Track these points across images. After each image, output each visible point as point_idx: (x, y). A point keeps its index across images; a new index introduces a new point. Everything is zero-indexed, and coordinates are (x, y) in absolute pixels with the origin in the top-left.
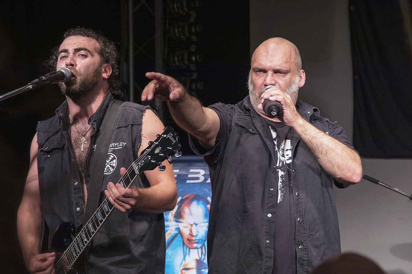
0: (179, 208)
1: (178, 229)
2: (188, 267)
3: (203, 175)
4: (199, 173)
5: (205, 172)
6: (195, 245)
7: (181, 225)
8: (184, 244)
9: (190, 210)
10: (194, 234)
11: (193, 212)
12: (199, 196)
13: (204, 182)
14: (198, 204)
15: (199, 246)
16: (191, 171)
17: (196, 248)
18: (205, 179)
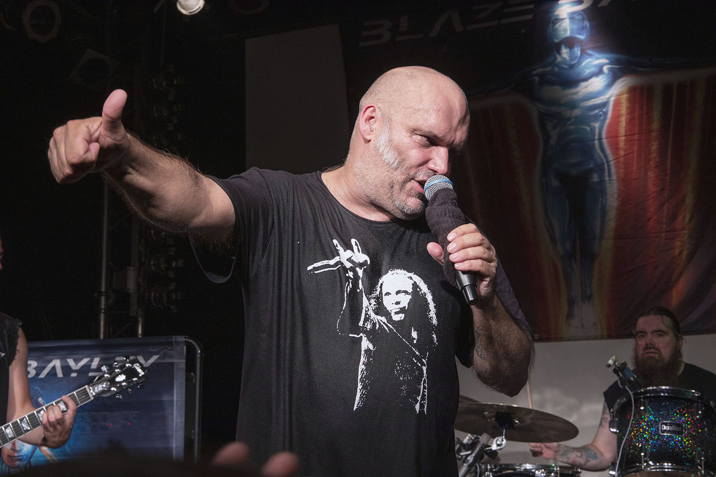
3: (36, 368)
5: (38, 364)
6: (17, 463)
10: (18, 449)
13: (35, 377)
17: (18, 467)
18: (38, 374)
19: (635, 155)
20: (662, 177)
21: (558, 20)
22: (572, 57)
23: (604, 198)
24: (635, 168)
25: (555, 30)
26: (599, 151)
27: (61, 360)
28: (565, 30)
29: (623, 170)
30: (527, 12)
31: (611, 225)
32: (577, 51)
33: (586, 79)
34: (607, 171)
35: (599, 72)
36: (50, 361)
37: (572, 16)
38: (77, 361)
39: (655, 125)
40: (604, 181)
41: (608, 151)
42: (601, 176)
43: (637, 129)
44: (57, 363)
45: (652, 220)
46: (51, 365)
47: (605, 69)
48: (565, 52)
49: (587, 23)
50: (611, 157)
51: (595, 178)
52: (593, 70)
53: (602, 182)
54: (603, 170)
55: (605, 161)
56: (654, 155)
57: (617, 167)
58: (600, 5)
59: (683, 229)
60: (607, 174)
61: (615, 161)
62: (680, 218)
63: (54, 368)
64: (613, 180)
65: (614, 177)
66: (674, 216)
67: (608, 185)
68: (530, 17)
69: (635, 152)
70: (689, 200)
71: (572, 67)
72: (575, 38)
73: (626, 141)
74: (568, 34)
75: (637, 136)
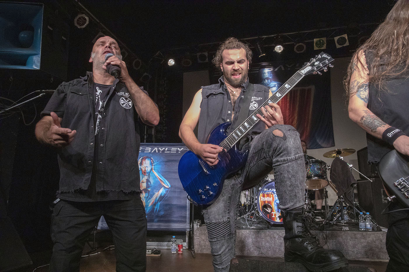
0: (141, 161)
1: (141, 168)
2: (144, 181)
3: (150, 150)
4: (149, 149)
6: (146, 174)
7: (142, 167)
8: (142, 173)
9: (145, 162)
10: (146, 170)
11: (146, 162)
12: (148, 157)
14: (148, 160)
15: (148, 174)
16: (146, 148)
17: (146, 175)
18: (151, 151)
21: (265, 73)
22: (268, 83)
25: (264, 75)
27: (157, 148)
28: (266, 76)
30: (258, 70)
32: (269, 81)
33: (272, 88)
35: (275, 86)
36: (154, 148)
37: (268, 72)
38: (161, 148)
39: (288, 100)
43: (284, 100)
44: (156, 149)
46: (155, 149)
47: (276, 85)
48: (266, 81)
49: (272, 74)
52: (273, 85)
58: (275, 70)
59: (295, 124)
62: (294, 122)
63: (155, 150)
68: (258, 72)
70: (296, 118)
71: (268, 84)
72: (268, 78)
73: (281, 103)
74: (267, 76)
75: (284, 102)
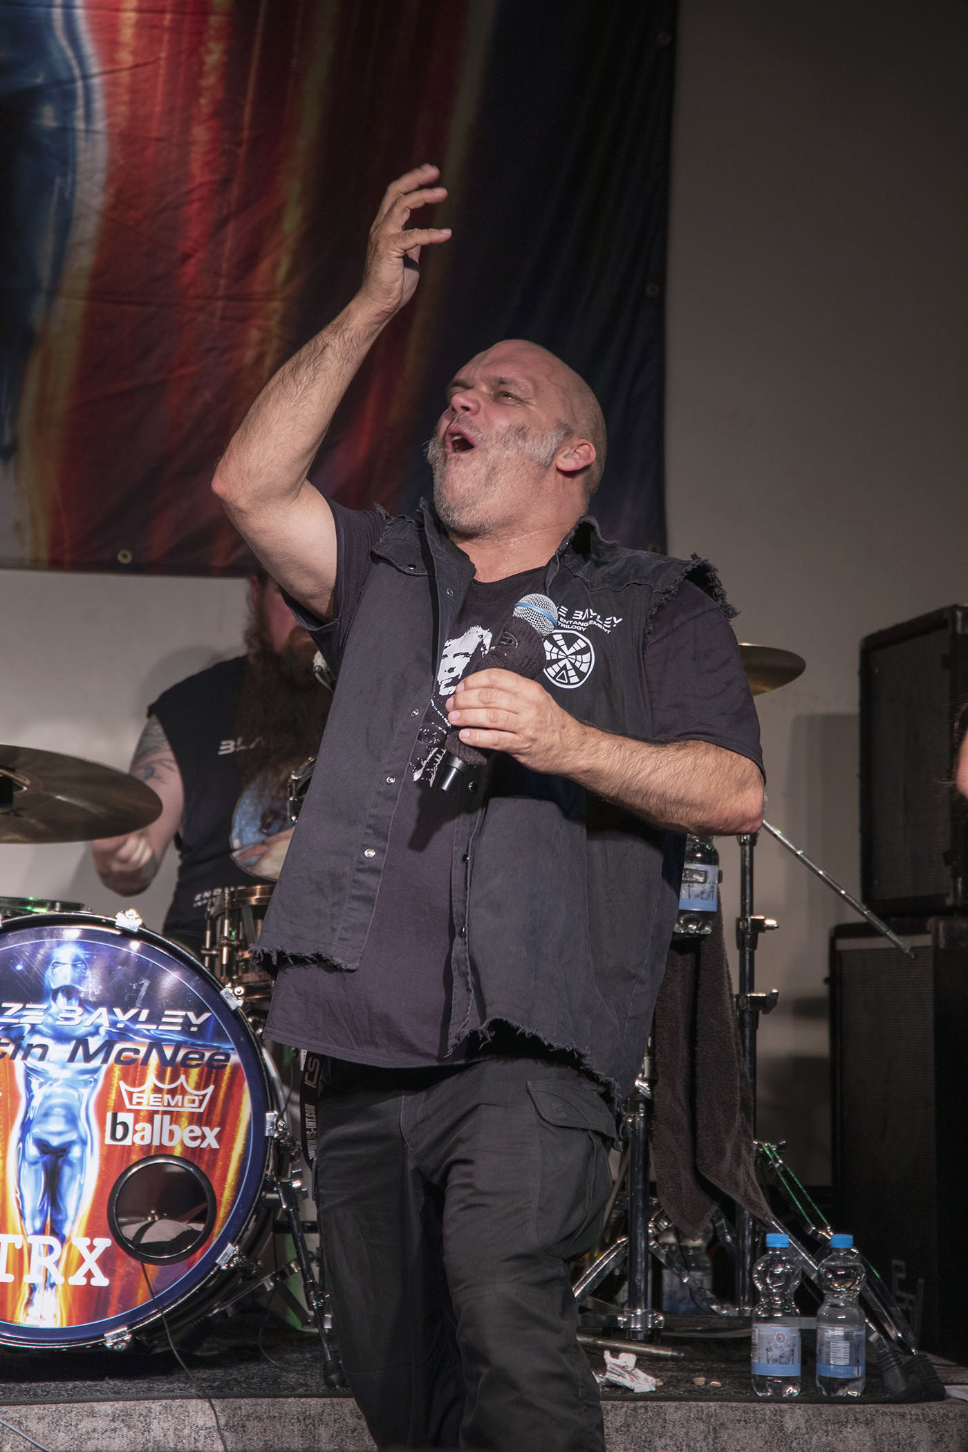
19: (162, 72)
20: (227, 147)
23: (69, 179)
24: (158, 109)
26: (63, 42)
29: (123, 109)
31: (83, 259)
34: (80, 102)
40: (73, 130)
41: (89, 47)
42: (66, 113)
45: (193, 261)
50: (94, 67)
51: (48, 118)
53: (65, 131)
54: (69, 96)
55: (77, 72)
56: (210, 80)
57: (109, 95)
59: (269, 296)
60: (80, 112)
61: (106, 77)
64: (95, 132)
65: (100, 125)
66: (249, 261)
67: (81, 144)
69: (162, 63)
70: (292, 222)
73: (139, 26)
75: (168, 17)
